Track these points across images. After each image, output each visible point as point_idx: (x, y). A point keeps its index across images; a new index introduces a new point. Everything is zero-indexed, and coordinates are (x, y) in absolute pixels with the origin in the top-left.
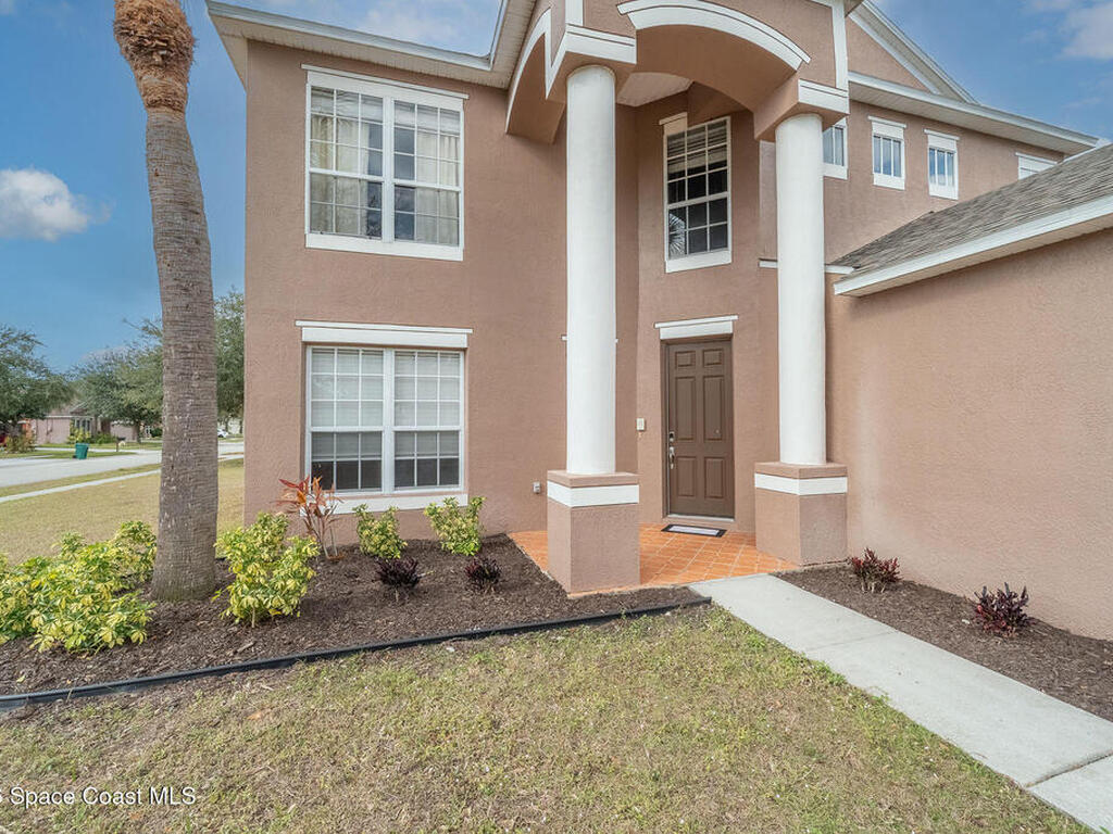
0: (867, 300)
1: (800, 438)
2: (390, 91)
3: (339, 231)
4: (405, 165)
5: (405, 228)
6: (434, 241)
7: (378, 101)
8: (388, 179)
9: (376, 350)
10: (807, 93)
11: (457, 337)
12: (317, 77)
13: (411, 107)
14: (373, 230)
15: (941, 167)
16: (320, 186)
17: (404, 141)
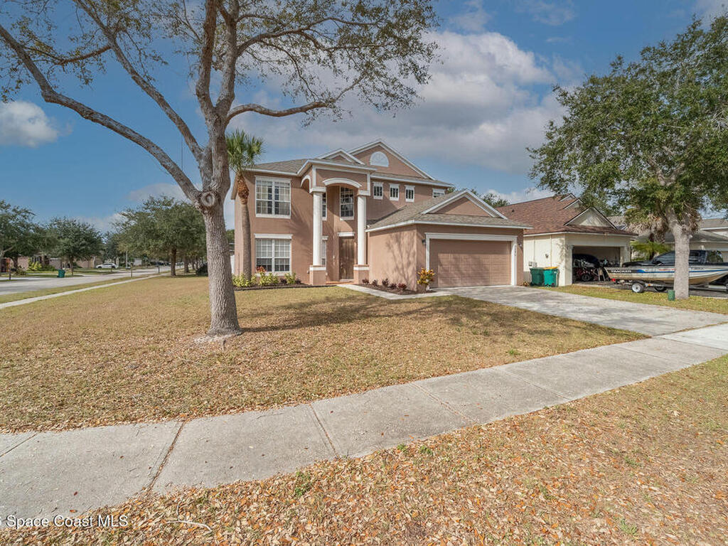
0: (373, 234)
1: (361, 259)
2: (273, 180)
3: (263, 213)
4: (277, 197)
5: (277, 212)
6: (284, 214)
7: (271, 182)
8: (273, 200)
9: (270, 240)
10: (360, 193)
11: (289, 237)
12: (258, 178)
13: (278, 183)
14: (270, 212)
15: (409, 194)
16: (259, 203)
17: (277, 191)
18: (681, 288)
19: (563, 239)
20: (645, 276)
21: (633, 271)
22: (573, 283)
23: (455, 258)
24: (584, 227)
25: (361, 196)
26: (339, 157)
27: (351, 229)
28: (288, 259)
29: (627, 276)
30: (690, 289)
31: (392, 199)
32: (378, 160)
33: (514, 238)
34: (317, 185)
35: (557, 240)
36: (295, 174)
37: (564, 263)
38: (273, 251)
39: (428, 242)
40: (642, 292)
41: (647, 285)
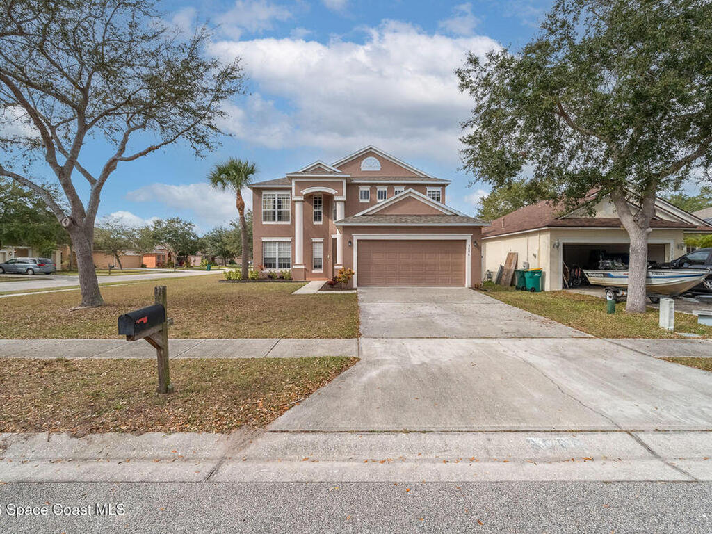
2: (276, 193)
3: (268, 220)
4: (279, 207)
5: (280, 219)
7: (275, 195)
8: (277, 210)
9: (275, 242)
11: (289, 239)
12: (264, 192)
13: (280, 195)
14: (274, 220)
16: (265, 213)
17: (279, 202)
19: (548, 235)
26: (318, 168)
28: (290, 259)
31: (379, 201)
32: (370, 165)
33: (468, 237)
34: (296, 195)
35: (544, 237)
38: (277, 250)
39: (355, 243)
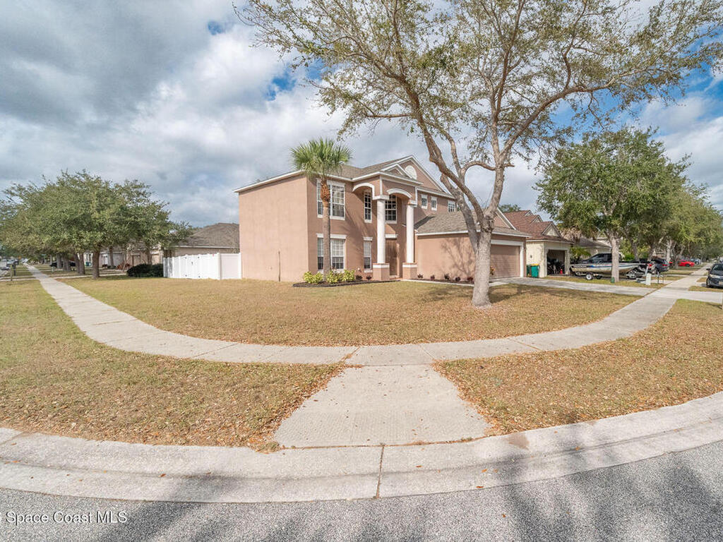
1: (409, 258)
4: (334, 200)
5: (334, 214)
6: (339, 216)
8: (331, 203)
10: (410, 202)
15: (433, 204)
16: (320, 205)
18: (615, 275)
19: (542, 244)
20: (594, 269)
21: (588, 267)
22: (548, 274)
23: (495, 258)
24: (549, 236)
25: (410, 205)
26: (394, 170)
27: (394, 232)
28: (342, 258)
29: (583, 270)
30: (620, 278)
31: (423, 207)
32: (410, 173)
33: (521, 244)
34: (384, 193)
35: (538, 245)
36: (349, 180)
37: (543, 261)
38: (331, 250)
40: (592, 279)
41: (594, 275)
